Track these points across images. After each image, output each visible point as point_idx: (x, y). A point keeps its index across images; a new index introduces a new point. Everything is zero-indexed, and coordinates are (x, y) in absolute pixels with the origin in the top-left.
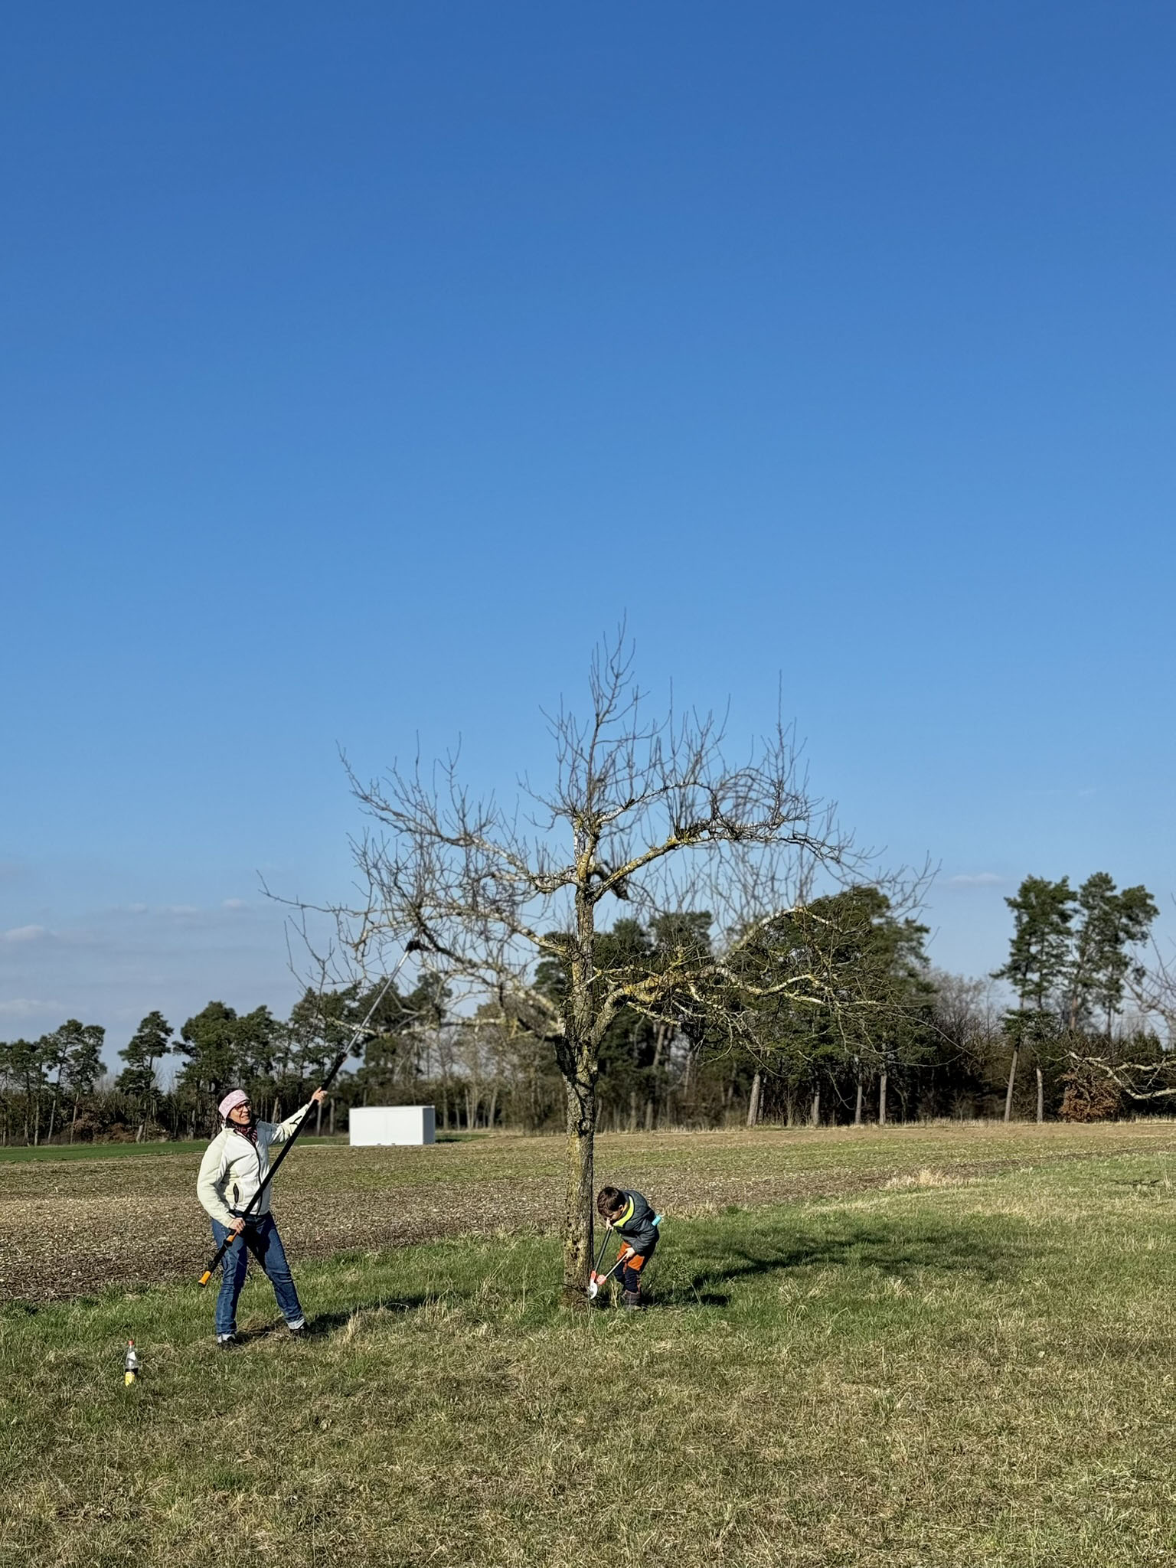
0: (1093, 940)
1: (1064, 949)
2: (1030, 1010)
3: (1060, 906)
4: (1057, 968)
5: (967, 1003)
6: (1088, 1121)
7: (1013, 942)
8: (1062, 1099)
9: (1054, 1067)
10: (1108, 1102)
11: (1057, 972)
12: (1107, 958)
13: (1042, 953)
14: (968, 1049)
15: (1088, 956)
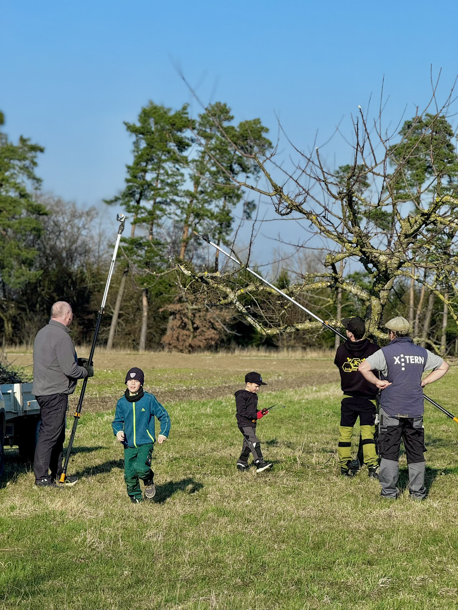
0: (208, 170)
1: (179, 178)
2: (141, 238)
3: (179, 134)
4: (171, 197)
5: (79, 229)
6: (190, 352)
7: (129, 167)
8: (166, 329)
9: (161, 297)
10: (211, 333)
11: (171, 201)
12: (220, 190)
13: (157, 181)
14: (77, 275)
15: (202, 187)
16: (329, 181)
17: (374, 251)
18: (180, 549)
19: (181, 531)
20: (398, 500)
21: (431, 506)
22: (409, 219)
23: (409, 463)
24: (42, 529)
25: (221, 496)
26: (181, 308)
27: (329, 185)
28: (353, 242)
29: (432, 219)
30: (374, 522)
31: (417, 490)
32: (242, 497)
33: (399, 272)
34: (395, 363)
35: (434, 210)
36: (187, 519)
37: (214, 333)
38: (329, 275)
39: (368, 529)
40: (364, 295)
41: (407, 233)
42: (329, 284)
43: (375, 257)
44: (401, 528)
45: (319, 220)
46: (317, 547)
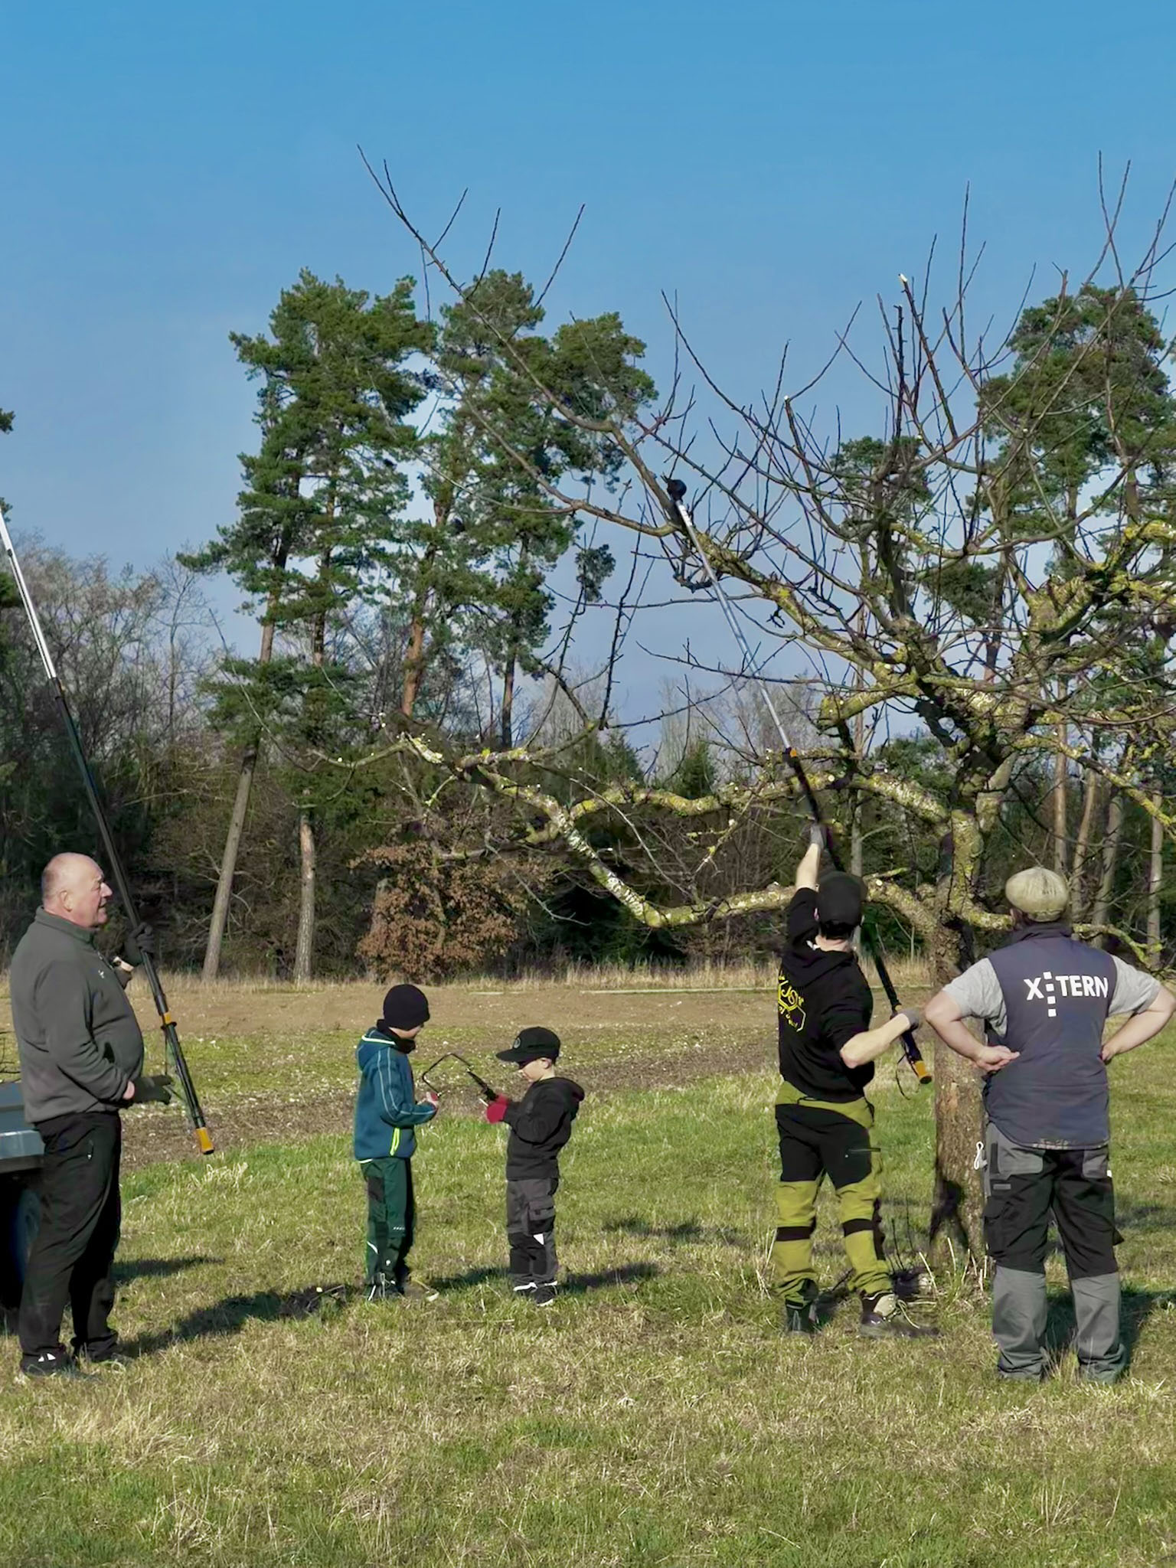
0: (475, 464)
1: (393, 488)
2: (291, 661)
3: (389, 363)
4: (371, 543)
5: (114, 640)
7: (249, 463)
8: (368, 918)
9: (353, 825)
10: (495, 925)
11: (370, 555)
12: (510, 518)
13: (332, 500)
14: (112, 771)
15: (457, 511)
16: (824, 488)
17: (957, 681)
18: (440, 1540)
19: (440, 1491)
20: (1048, 1383)
21: (1140, 1398)
22: (1050, 589)
23: (1073, 1276)
24: (46, 1496)
25: (547, 1388)
26: (409, 856)
27: (826, 501)
28: (898, 658)
29: (1116, 587)
30: (983, 1449)
31: (1101, 1353)
32: (606, 1390)
33: (1029, 738)
34: (1030, 997)
35: (1122, 563)
36: (455, 1455)
37: (504, 924)
38: (830, 754)
39: (966, 1467)
40: (931, 807)
41: (1049, 628)
42: (831, 778)
43: (960, 699)
44: (1058, 1462)
45: (799, 598)
46: (827, 1522)
